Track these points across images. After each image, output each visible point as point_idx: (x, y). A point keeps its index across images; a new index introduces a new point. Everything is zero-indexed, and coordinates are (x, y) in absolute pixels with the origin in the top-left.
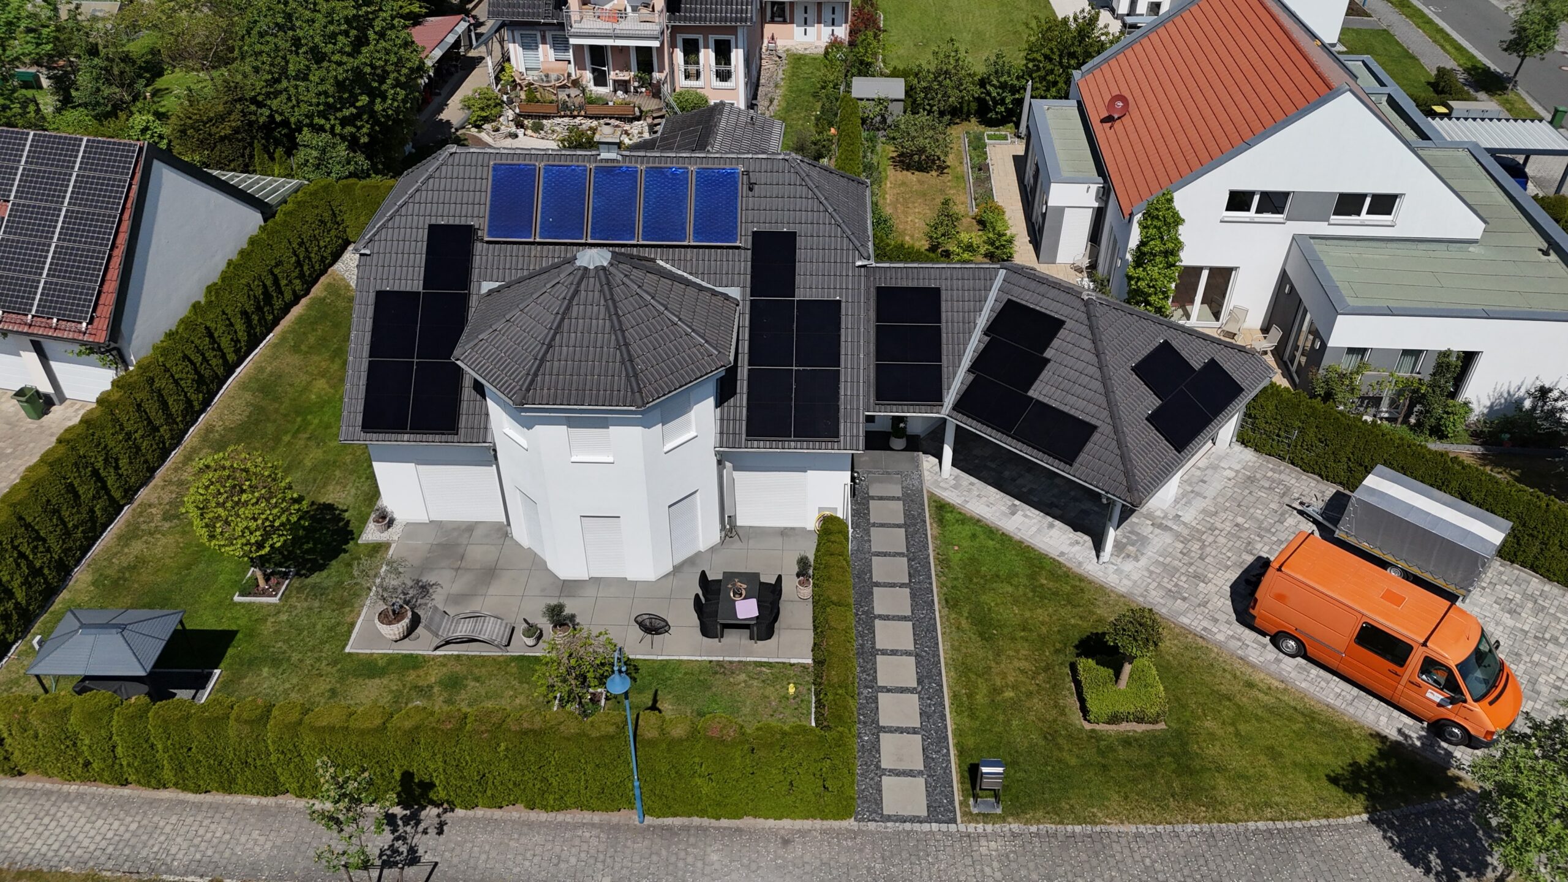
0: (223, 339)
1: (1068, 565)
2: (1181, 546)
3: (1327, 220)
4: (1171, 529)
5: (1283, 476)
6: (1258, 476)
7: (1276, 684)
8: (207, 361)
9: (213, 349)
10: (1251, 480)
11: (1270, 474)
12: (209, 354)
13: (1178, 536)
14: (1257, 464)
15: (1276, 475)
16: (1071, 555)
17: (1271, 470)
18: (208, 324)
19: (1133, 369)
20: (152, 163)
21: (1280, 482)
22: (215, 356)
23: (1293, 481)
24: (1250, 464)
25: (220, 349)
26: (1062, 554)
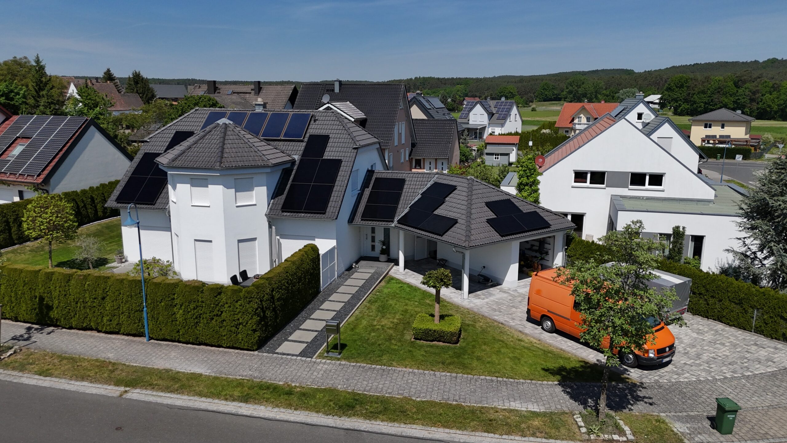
0: (99, 205)
3: (628, 187)
7: (535, 341)
8: (86, 209)
9: (91, 205)
12: (89, 207)
18: (94, 196)
19: (484, 203)
20: (90, 127)
22: (91, 208)
25: (95, 207)
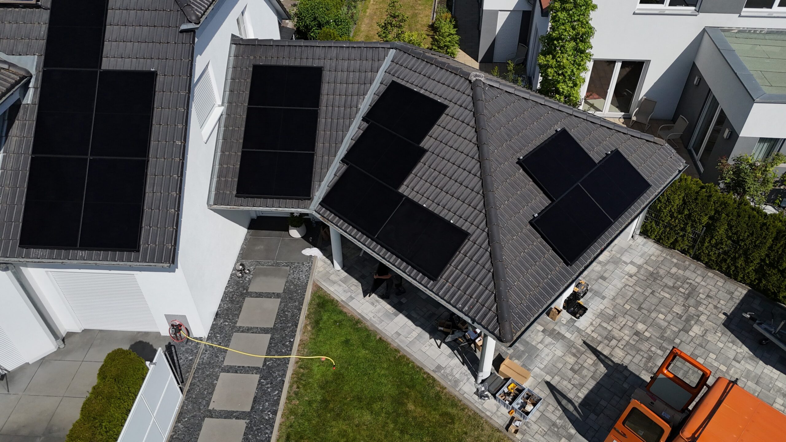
1: (443, 383)
2: (571, 360)
3: (738, 11)
4: (563, 337)
5: (688, 274)
6: (662, 272)
10: (654, 277)
11: (674, 270)
13: (570, 345)
14: (661, 259)
15: (681, 272)
16: (448, 371)
17: (676, 265)
19: (520, 162)
21: (685, 280)
23: (699, 279)
24: (653, 258)
26: (439, 368)
